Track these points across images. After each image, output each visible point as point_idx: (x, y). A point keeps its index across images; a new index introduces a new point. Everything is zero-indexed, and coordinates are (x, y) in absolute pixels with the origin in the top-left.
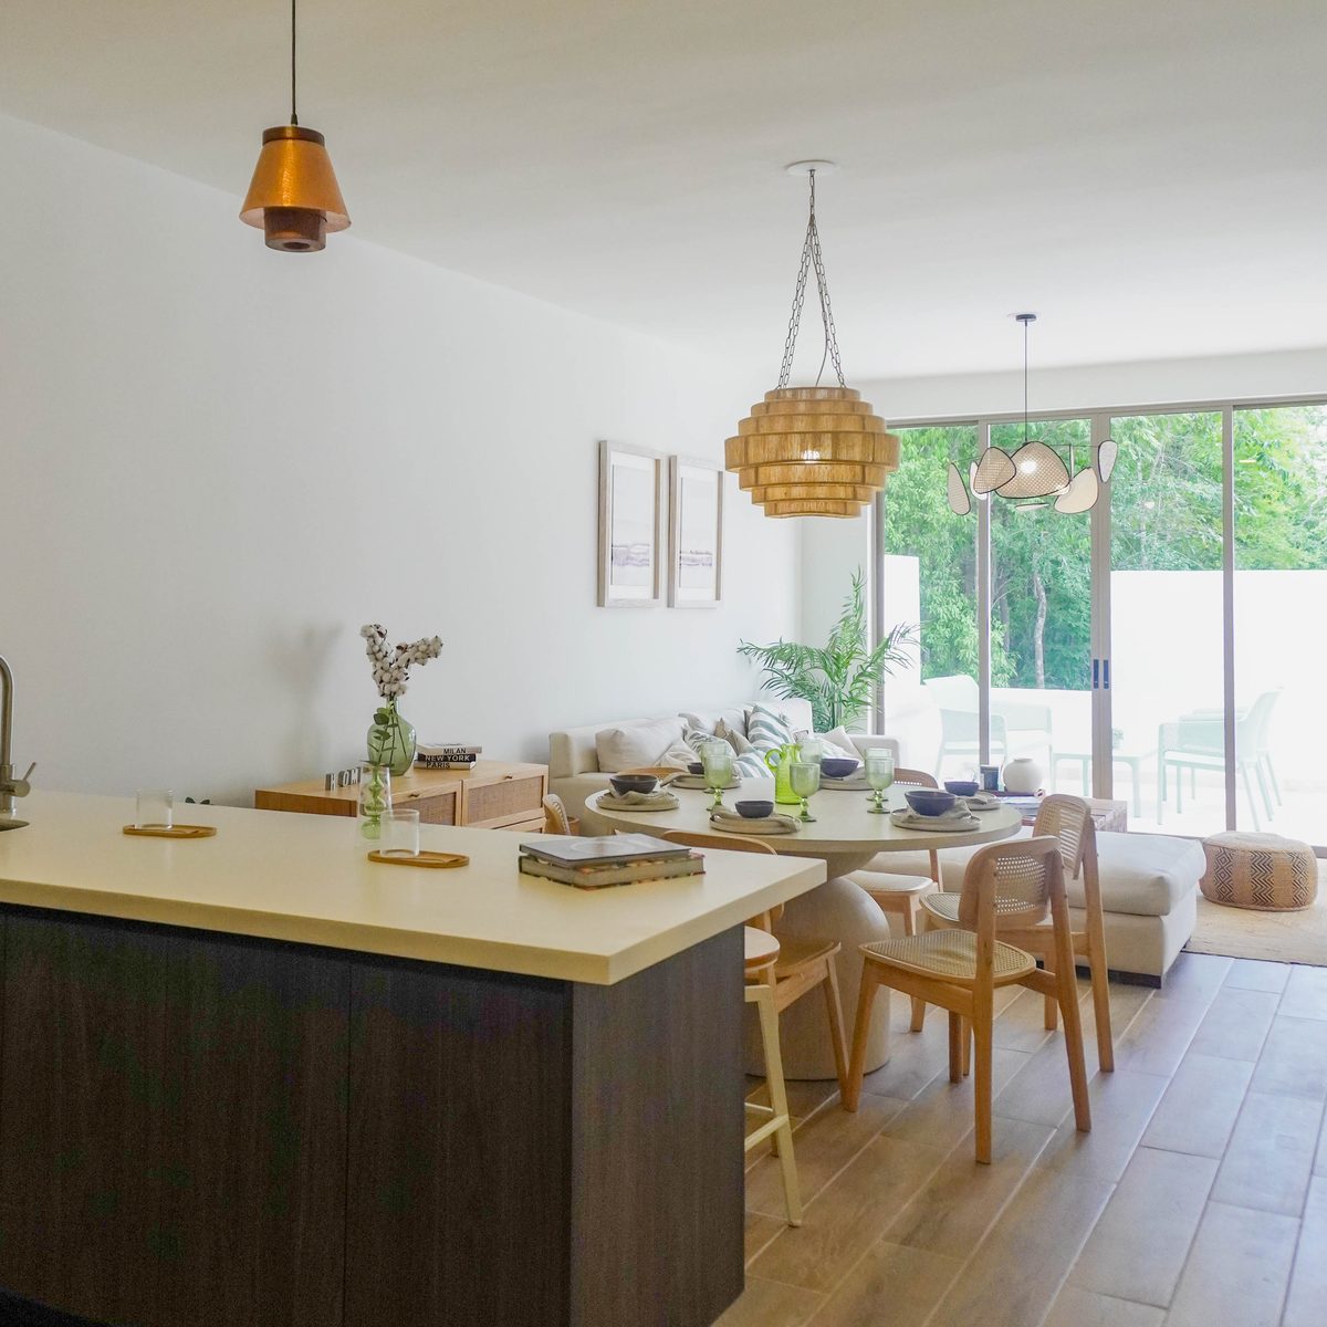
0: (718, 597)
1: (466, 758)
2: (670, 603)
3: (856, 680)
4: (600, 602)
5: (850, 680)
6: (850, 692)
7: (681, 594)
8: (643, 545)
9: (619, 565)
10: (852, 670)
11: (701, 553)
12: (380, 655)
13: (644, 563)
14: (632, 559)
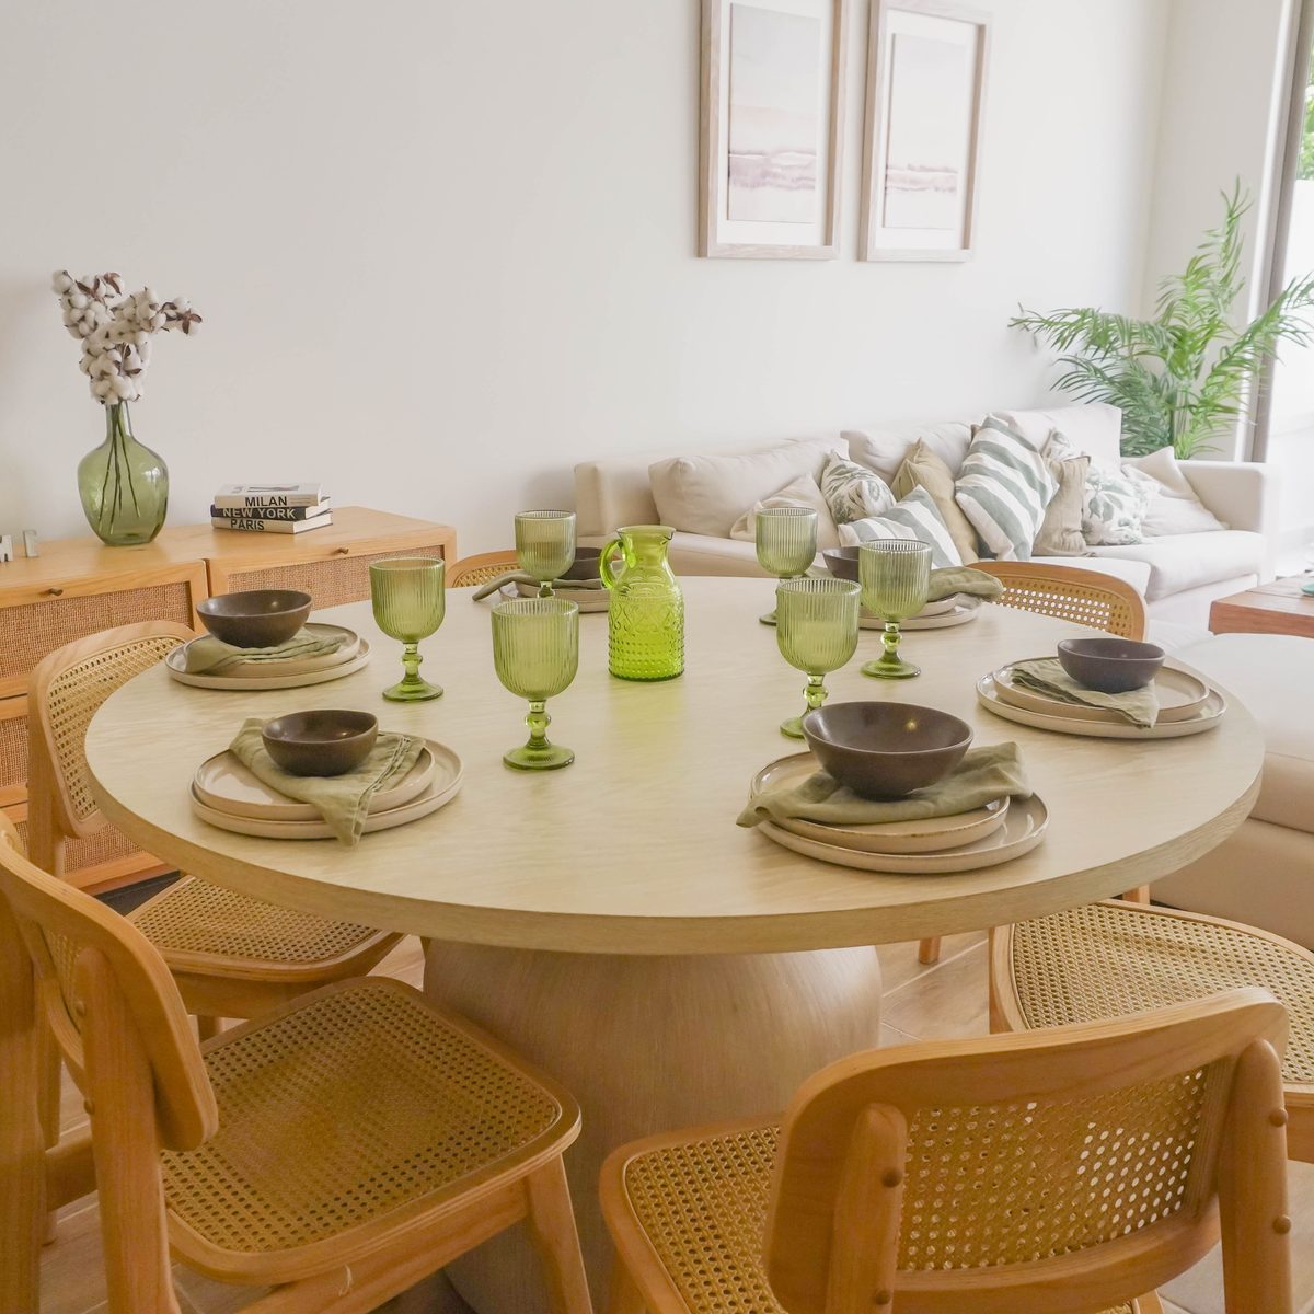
0: (965, 244)
1: (290, 513)
2: (860, 254)
3: (1215, 372)
4: (700, 249)
5: (1206, 371)
6: (1203, 391)
7: (881, 239)
8: (801, 152)
9: (744, 185)
10: (1212, 354)
11: (933, 170)
12: (84, 328)
13: (803, 183)
14: (775, 176)
